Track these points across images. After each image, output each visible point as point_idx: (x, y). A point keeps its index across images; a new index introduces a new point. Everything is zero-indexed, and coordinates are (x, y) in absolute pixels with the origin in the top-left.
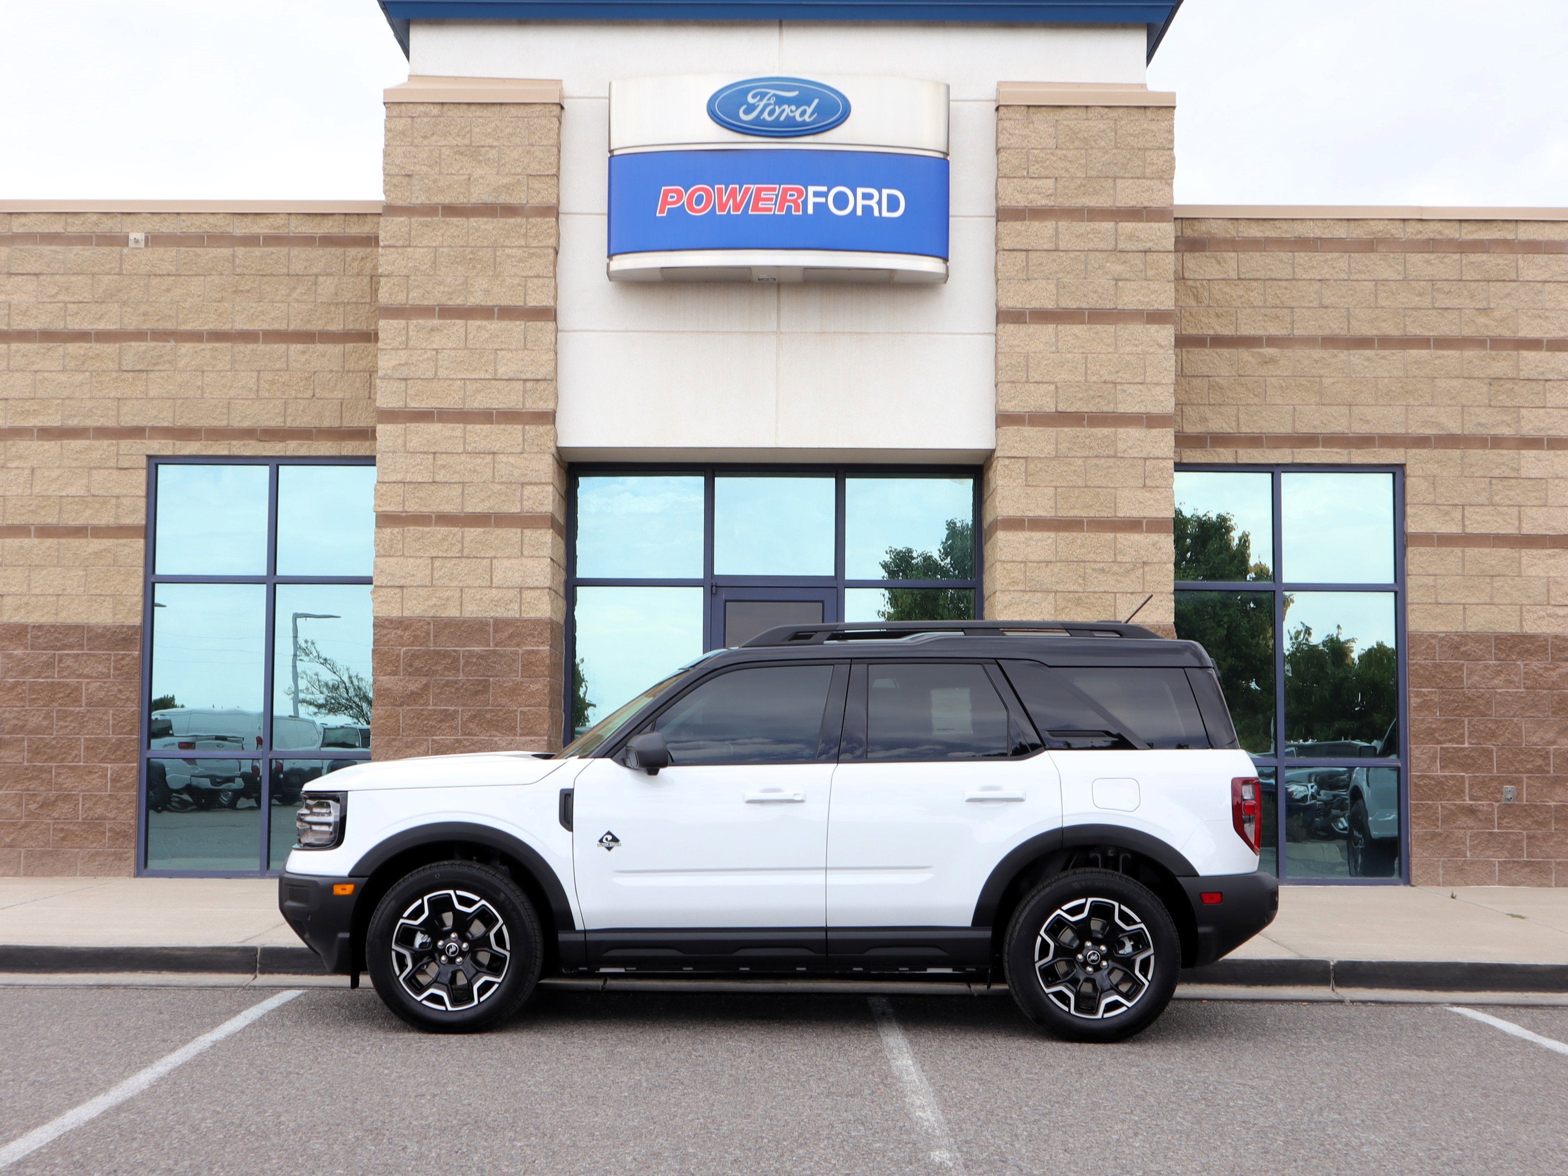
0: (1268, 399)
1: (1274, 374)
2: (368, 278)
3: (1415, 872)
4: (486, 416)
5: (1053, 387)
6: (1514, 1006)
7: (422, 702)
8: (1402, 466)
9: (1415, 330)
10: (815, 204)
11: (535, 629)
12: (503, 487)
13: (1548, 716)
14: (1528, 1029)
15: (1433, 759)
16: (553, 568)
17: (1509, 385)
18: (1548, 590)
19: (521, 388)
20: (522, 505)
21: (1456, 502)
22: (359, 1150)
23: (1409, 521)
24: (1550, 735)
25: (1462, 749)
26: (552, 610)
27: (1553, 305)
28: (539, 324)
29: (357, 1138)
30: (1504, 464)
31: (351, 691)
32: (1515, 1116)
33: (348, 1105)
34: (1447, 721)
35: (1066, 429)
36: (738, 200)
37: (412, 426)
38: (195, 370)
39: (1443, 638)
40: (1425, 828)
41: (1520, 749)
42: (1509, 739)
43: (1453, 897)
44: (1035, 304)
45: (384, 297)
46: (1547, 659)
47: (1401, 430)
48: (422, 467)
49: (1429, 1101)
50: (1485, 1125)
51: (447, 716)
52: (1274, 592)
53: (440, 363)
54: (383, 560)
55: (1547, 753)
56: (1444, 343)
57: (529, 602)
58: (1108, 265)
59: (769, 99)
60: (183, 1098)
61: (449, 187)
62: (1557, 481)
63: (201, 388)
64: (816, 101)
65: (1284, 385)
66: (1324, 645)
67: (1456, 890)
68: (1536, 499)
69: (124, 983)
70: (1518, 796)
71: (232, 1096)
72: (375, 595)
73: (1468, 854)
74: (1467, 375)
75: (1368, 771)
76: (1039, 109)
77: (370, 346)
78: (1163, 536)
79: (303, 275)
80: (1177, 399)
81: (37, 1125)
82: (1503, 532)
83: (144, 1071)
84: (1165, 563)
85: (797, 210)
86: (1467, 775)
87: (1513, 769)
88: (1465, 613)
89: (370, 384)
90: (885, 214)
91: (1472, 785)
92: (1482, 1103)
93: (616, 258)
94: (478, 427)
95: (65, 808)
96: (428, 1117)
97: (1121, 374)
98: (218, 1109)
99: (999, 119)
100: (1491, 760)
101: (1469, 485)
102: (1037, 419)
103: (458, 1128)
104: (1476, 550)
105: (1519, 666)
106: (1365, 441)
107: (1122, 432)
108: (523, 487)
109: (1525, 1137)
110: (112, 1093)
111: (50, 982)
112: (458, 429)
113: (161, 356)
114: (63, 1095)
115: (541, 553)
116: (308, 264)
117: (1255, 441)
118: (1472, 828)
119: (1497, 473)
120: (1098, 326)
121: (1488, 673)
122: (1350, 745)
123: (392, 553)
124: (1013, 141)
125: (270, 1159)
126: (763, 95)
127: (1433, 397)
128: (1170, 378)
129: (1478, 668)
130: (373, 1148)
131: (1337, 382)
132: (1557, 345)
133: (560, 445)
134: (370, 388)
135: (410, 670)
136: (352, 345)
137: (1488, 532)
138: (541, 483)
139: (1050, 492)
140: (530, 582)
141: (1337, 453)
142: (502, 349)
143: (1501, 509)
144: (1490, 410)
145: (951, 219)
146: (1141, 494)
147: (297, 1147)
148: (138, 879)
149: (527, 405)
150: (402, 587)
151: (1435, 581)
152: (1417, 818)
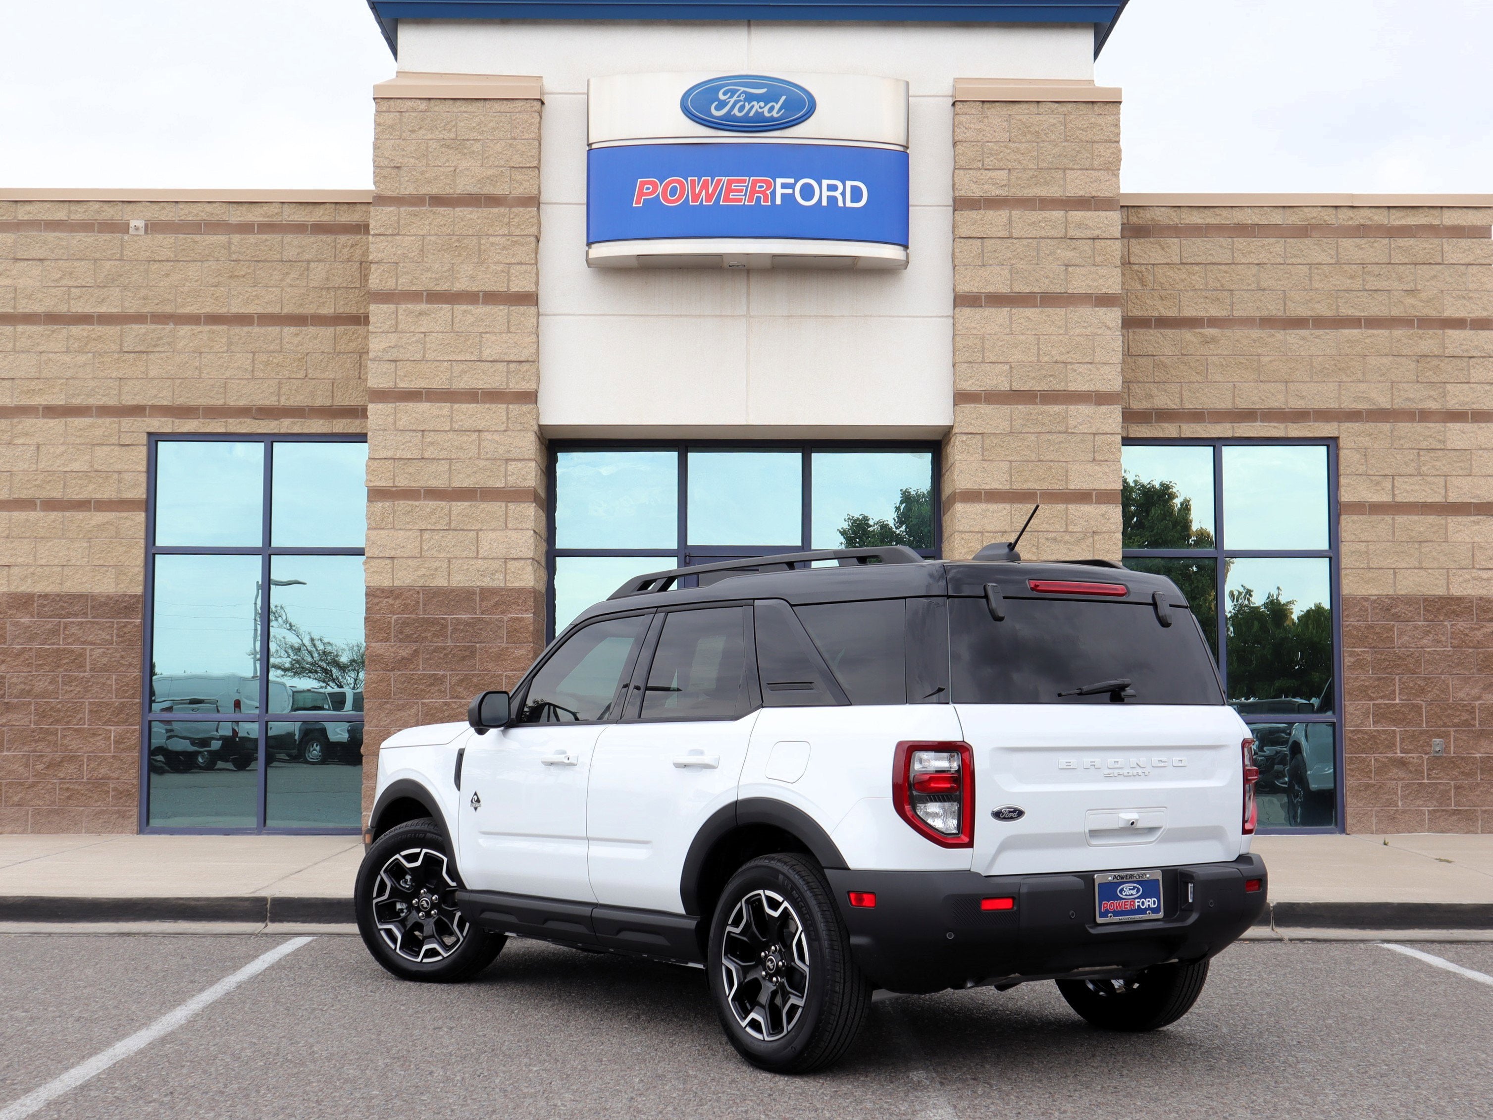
0: (1210, 377)
1: (1215, 353)
2: (358, 264)
3: (1349, 821)
4: (472, 396)
5: (1007, 367)
6: (1440, 942)
7: (412, 667)
8: (1336, 439)
9: (1347, 311)
10: (782, 195)
11: (519, 598)
12: (487, 463)
13: (1473, 673)
14: (1452, 962)
15: (1366, 714)
16: (535, 539)
17: (1435, 362)
18: (1473, 555)
19: (505, 369)
20: (506, 480)
21: (1386, 472)
22: (390, 1075)
23: (1342, 491)
24: (1475, 691)
25: (1393, 704)
26: (535, 579)
27: (1476, 286)
28: (522, 309)
29: (387, 1065)
30: (1431, 436)
31: (316, 655)
32: (1436, 1036)
33: (373, 1037)
34: (1379, 679)
35: (1020, 407)
36: (710, 191)
37: (402, 405)
38: (193, 352)
39: (1375, 601)
40: (1359, 779)
41: (1447, 705)
42: (1437, 695)
43: (1385, 844)
44: (990, 289)
45: (375, 282)
46: (1472, 620)
47: (1334, 405)
48: (411, 445)
49: (1360, 1024)
50: (1409, 1045)
51: (437, 680)
52: (1216, 558)
53: (428, 346)
54: (375, 532)
55: (1473, 708)
56: (1373, 322)
57: (513, 572)
58: (1059, 251)
59: (739, 96)
60: (220, 1032)
61: (436, 178)
62: (1481, 452)
63: (199, 369)
64: (784, 98)
65: (1224, 363)
66: (1265, 608)
67: (1389, 838)
68: (1462, 469)
69: (143, 931)
70: (1446, 749)
71: (265, 1030)
72: (368, 566)
73: (1400, 804)
74: (1396, 353)
75: (1307, 726)
76: (994, 105)
77: (361, 329)
78: (1112, 507)
79: (295, 261)
80: (1124, 377)
81: (91, 1055)
82: (1430, 501)
83: (179, 1008)
84: (1114, 533)
85: (766, 200)
86: (1398, 730)
87: (1441, 723)
88: (1395, 577)
89: (360, 365)
90: (849, 204)
91: (1403, 739)
92: (1407, 1026)
93: (594, 246)
94: (464, 406)
95: (70, 769)
96: (448, 1046)
97: (1071, 354)
98: (254, 1040)
99: (956, 114)
100: (1421, 715)
101: (1398, 457)
102: (993, 397)
103: (477, 1055)
104: (1405, 517)
105: (1446, 626)
106: (1301, 416)
107: (1073, 409)
108: (507, 463)
109: (1445, 1054)
110: (153, 1028)
111: (74, 931)
112: (444, 409)
113: (159, 339)
114: (109, 1030)
115: (525, 526)
116: (300, 250)
117: (1197, 416)
118: (1403, 779)
119: (1424, 445)
120: (1050, 309)
121: (1417, 634)
122: (1289, 702)
123: (383, 525)
124: (969, 135)
125: (310, 1083)
126: (733, 92)
127: (1364, 374)
128: (1118, 357)
129: (1408, 628)
130: (403, 1073)
131: (1275, 360)
132: (1480, 324)
133: (541, 423)
134: (360, 369)
135: (401, 637)
136: (342, 328)
137: (1416, 500)
138: (524, 460)
139: (1005, 466)
140: (515, 553)
141: (1275, 427)
142: (487, 333)
143: (1428, 479)
144: (1417, 386)
145: (910, 208)
146: (1091, 468)
147: (332, 1072)
148: (141, 836)
149: (511, 386)
150: (392, 558)
151: (1367, 547)
152: (1352, 770)
